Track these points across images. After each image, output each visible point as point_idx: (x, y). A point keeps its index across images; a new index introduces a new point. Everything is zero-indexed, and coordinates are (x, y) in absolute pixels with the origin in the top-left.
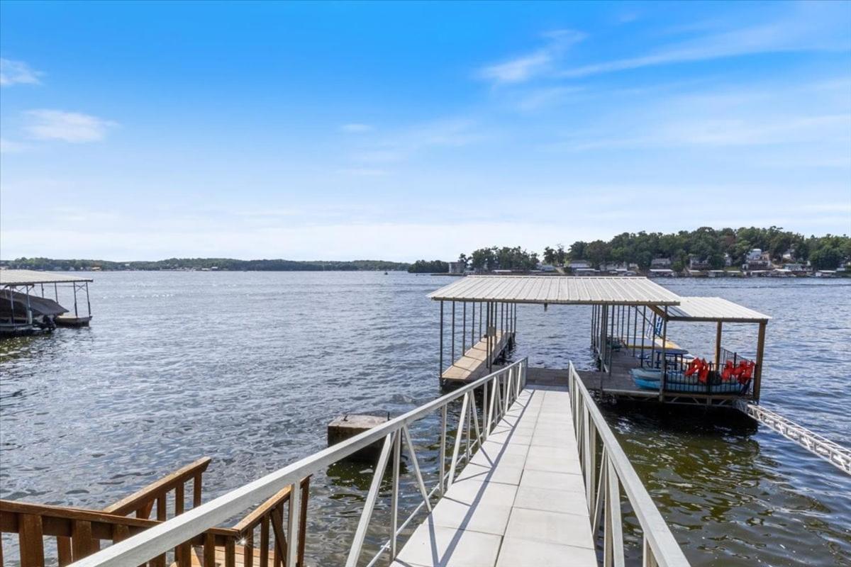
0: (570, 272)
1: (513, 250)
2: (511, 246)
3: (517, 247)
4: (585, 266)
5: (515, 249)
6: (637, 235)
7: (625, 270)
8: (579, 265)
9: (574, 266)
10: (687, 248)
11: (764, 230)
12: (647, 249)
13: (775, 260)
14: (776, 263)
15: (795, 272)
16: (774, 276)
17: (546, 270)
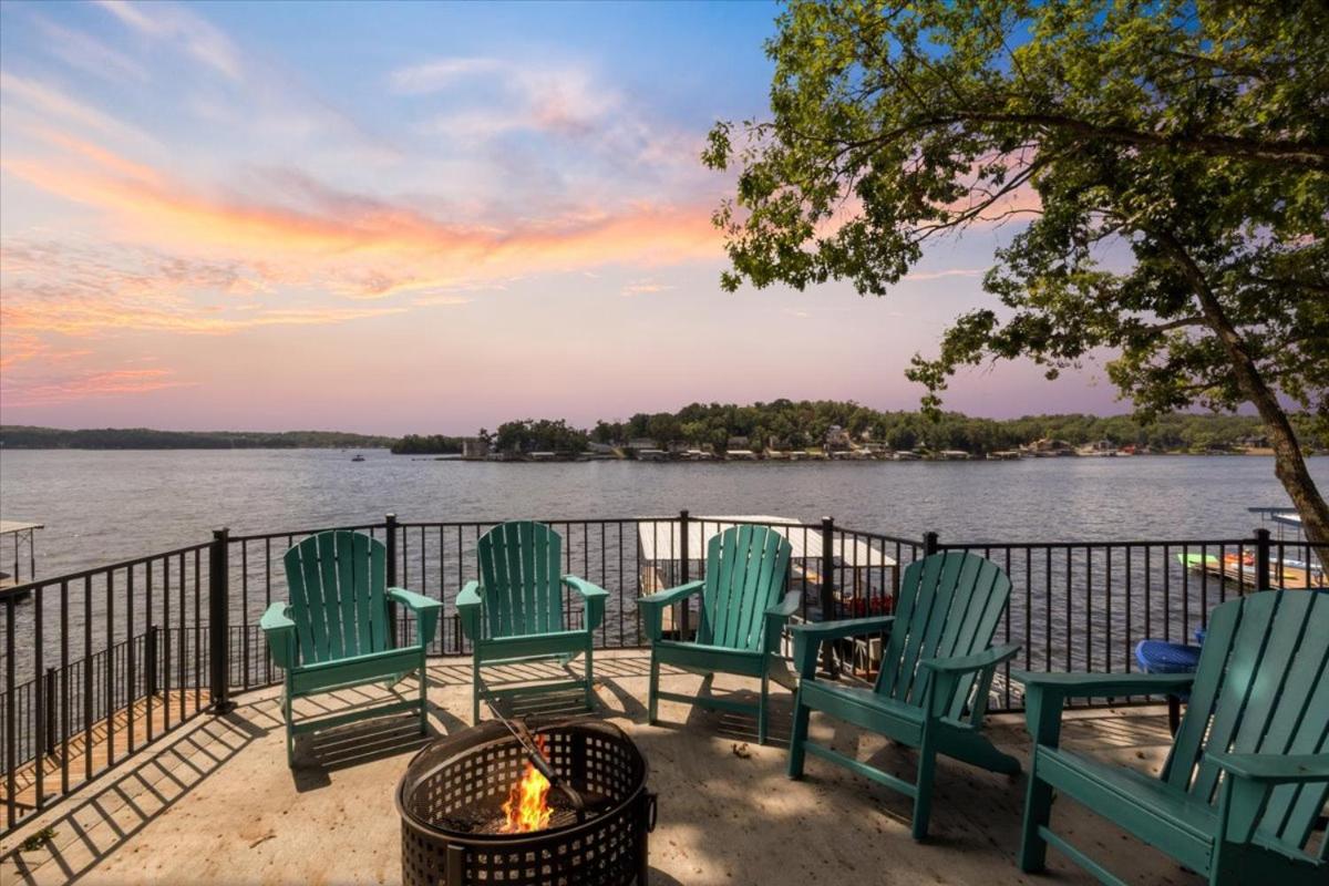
0: (631, 455)
1: (555, 424)
2: (552, 419)
3: (560, 420)
4: (650, 446)
5: (557, 422)
6: (709, 407)
8: (642, 445)
9: (635, 445)
10: (765, 424)
11: (842, 405)
12: (721, 426)
13: (855, 439)
14: (856, 442)
15: (875, 454)
16: (854, 459)
17: (600, 451)
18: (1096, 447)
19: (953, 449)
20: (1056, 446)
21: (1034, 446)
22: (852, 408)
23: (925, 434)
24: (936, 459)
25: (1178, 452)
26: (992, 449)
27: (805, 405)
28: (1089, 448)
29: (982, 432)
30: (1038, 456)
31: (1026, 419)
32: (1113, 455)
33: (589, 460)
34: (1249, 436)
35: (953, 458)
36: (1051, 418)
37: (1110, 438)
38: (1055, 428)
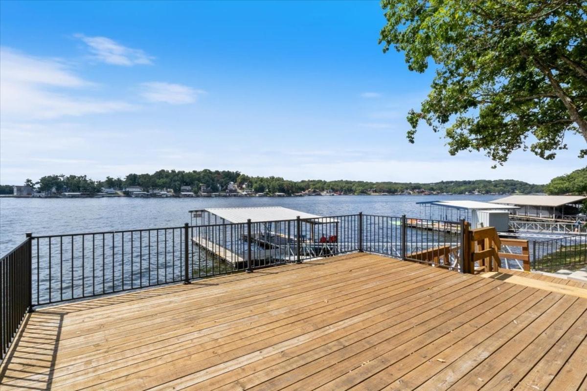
0: (128, 195)
1: (79, 178)
2: (78, 175)
3: (83, 176)
4: (139, 190)
6: (170, 172)
7: (166, 193)
8: (134, 190)
9: (130, 190)
10: (199, 180)
11: (233, 173)
12: (178, 180)
13: (239, 188)
14: (240, 189)
15: (248, 194)
16: (240, 196)
17: (109, 192)
18: (327, 192)
19: (279, 192)
20: (314, 192)
21: (307, 192)
22: (238, 174)
23: (268, 186)
24: (273, 196)
25: (352, 194)
26: (293, 193)
27: (217, 172)
28: (325, 192)
29: (290, 186)
30: (309, 195)
31: (303, 181)
32: (333, 195)
33: (103, 197)
34: (371, 188)
35: (279, 196)
36: (311, 181)
37: (332, 189)
38: (314, 185)
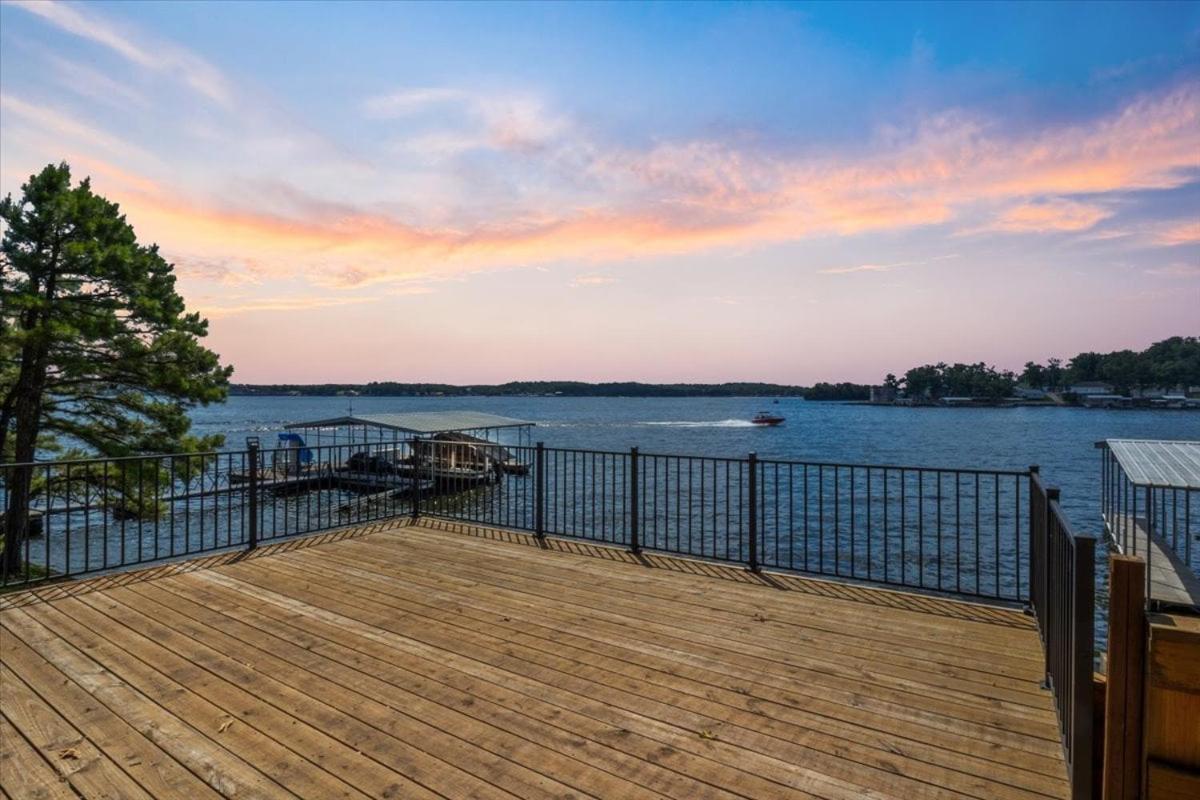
0: (1074, 401)
1: (971, 368)
2: (969, 362)
3: (978, 364)
5: (975, 366)
7: (1182, 397)
8: (1090, 390)
17: (1030, 397)
33: (1016, 406)
